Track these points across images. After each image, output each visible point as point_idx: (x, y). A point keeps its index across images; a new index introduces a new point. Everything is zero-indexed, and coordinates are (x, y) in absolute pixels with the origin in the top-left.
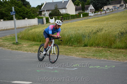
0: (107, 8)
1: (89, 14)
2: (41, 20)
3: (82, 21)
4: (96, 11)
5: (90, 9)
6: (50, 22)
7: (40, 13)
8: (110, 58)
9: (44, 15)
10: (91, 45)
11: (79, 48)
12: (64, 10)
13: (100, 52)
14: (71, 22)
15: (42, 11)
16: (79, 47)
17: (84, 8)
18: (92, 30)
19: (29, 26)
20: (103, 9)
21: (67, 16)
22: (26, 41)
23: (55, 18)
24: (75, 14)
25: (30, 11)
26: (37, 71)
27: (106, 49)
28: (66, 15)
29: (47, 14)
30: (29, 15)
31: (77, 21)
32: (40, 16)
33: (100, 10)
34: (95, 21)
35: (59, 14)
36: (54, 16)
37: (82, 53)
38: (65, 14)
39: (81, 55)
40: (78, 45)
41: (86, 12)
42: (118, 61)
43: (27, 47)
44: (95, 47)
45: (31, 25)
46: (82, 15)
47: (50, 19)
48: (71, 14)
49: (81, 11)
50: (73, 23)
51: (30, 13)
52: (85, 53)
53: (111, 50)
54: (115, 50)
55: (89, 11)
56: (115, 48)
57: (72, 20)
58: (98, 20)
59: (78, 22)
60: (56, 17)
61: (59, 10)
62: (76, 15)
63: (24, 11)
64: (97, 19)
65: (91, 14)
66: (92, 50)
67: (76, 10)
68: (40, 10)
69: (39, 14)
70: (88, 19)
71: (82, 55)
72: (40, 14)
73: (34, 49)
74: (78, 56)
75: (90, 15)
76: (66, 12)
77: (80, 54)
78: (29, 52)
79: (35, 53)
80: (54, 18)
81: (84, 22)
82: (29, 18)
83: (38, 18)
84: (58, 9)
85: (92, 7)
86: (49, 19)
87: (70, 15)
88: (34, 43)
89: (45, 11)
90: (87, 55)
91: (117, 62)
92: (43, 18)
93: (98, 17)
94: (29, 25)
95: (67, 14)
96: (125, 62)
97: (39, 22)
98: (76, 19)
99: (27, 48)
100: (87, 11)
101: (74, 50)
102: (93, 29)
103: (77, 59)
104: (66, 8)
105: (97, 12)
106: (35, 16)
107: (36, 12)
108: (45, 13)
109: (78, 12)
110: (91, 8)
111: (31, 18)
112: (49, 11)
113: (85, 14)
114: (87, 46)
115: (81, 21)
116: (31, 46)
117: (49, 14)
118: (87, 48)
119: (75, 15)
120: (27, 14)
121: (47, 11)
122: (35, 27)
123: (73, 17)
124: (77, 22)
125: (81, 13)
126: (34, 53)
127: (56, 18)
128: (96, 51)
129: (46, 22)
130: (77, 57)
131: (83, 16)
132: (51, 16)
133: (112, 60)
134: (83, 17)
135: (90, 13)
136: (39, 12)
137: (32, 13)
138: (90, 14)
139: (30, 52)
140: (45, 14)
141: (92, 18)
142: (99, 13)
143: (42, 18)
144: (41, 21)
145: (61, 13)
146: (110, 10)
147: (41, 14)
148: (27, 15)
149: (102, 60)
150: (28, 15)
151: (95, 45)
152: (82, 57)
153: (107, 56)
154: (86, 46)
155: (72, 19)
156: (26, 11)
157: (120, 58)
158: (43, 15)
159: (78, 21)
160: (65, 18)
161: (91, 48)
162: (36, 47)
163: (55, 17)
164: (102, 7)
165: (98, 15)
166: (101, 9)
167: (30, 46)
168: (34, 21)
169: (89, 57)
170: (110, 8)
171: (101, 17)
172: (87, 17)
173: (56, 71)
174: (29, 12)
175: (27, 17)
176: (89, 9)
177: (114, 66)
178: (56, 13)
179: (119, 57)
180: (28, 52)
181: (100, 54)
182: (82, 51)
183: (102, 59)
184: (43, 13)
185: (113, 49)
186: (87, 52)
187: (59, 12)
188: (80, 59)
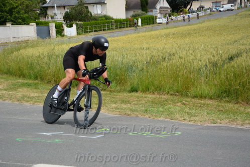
0: (198, 7)
1: (156, 18)
2: (44, 28)
3: (139, 34)
4: (173, 11)
5: (161, 8)
6: (66, 34)
7: (44, 11)
8: (177, 116)
9: (52, 18)
10: (146, 90)
11: (120, 94)
12: (99, 6)
13: (162, 103)
14: (114, 37)
15: (47, 8)
16: (120, 92)
17: (147, 4)
18: (152, 56)
19: (14, 42)
20: (190, 8)
21: (106, 21)
22: (5, 76)
23: (77, 25)
24: (124, 18)
25: (17, 7)
26: (17, 139)
27: (176, 98)
28: (104, 18)
29: (59, 15)
30: (17, 15)
31: (127, 34)
32: (42, 20)
33: (183, 10)
34: (168, 35)
35: (87, 16)
36: (76, 20)
37: (124, 106)
38: (101, 17)
39: (118, 109)
40: (118, 88)
41: (150, 14)
42: (191, 123)
43: (5, 90)
44: (153, 93)
45: (20, 40)
46: (140, 20)
47: (65, 26)
48: (115, 17)
49: (140, 12)
50: (116, 38)
51: (19, 12)
52: (129, 106)
53: (185, 100)
54: (193, 100)
55: (158, 12)
56: (195, 97)
57: (117, 30)
58: (174, 34)
59: (129, 36)
60: (80, 22)
61: (87, 8)
62: (126, 20)
63: (3, 5)
64: (173, 30)
65: (161, 20)
66: (145, 99)
67: (128, 8)
68: (43, 4)
69: (39, 14)
70: (152, 30)
71: (122, 109)
72: (43, 13)
73: (19, 93)
74: (113, 111)
75: (158, 21)
76: (104, 13)
77: (119, 107)
78: (7, 101)
79: (22, 102)
80: (74, 26)
81: (143, 36)
82: (15, 22)
83: (37, 24)
84: (85, 5)
85: (163, 4)
86: (63, 27)
87: (112, 19)
88: (21, 81)
89: (56, 7)
90: (131, 110)
91: (190, 125)
92: (50, 24)
93: (175, 27)
94: (16, 40)
95: (107, 18)
96: (206, 125)
97: (39, 33)
98: (127, 29)
99: (4, 92)
100: (152, 11)
101: (107, 98)
102: (154, 53)
103: (109, 118)
104: (104, 3)
105: (175, 14)
106: (32, 19)
107: (34, 9)
108: (54, 12)
109: (131, 13)
110: (162, 6)
111: (20, 24)
112: (64, 7)
113: (147, 17)
114: (137, 91)
115: (134, 35)
116: (15, 87)
117: (64, 15)
118: (136, 94)
119: (124, 20)
120: (10, 12)
121: (59, 7)
122: (26, 44)
123: (120, 24)
124: (127, 36)
125: (139, 15)
126: (17, 103)
127: (80, 25)
128: (153, 102)
129: (56, 33)
130: (110, 114)
131: (142, 23)
132: (69, 19)
133: (179, 122)
134: (142, 26)
135: (159, 16)
136: (41, 9)
137: (23, 11)
138: (159, 18)
139: (10, 102)
140: (55, 14)
141: (162, 29)
142: (180, 17)
143: (47, 24)
144: (44, 32)
145: (91, 14)
146: (205, 10)
147: (47, 14)
148: (11, 16)
149: (161, 121)
150: (13, 16)
151: (153, 88)
152: (120, 114)
153: (172, 113)
154: (134, 90)
155: (116, 28)
156: (7, 5)
157: (199, 117)
158: (50, 18)
159: (130, 34)
160: (100, 27)
161: (144, 95)
162: (26, 89)
163: (78, 22)
164: (188, 3)
165: (177, 21)
166: (185, 7)
167: (13, 87)
168: (29, 31)
169: (135, 115)
170: (206, 7)
171: (182, 26)
172: (151, 25)
173: (57, 140)
174: (15, 8)
175: (11, 21)
176: (158, 6)
177: (180, 133)
178: (80, 13)
179: (197, 116)
180: (4, 100)
181: (161, 109)
182: (123, 102)
183: (162, 119)
184: (50, 12)
185: (189, 99)
186: (134, 104)
187: (88, 12)
188: (114, 117)
